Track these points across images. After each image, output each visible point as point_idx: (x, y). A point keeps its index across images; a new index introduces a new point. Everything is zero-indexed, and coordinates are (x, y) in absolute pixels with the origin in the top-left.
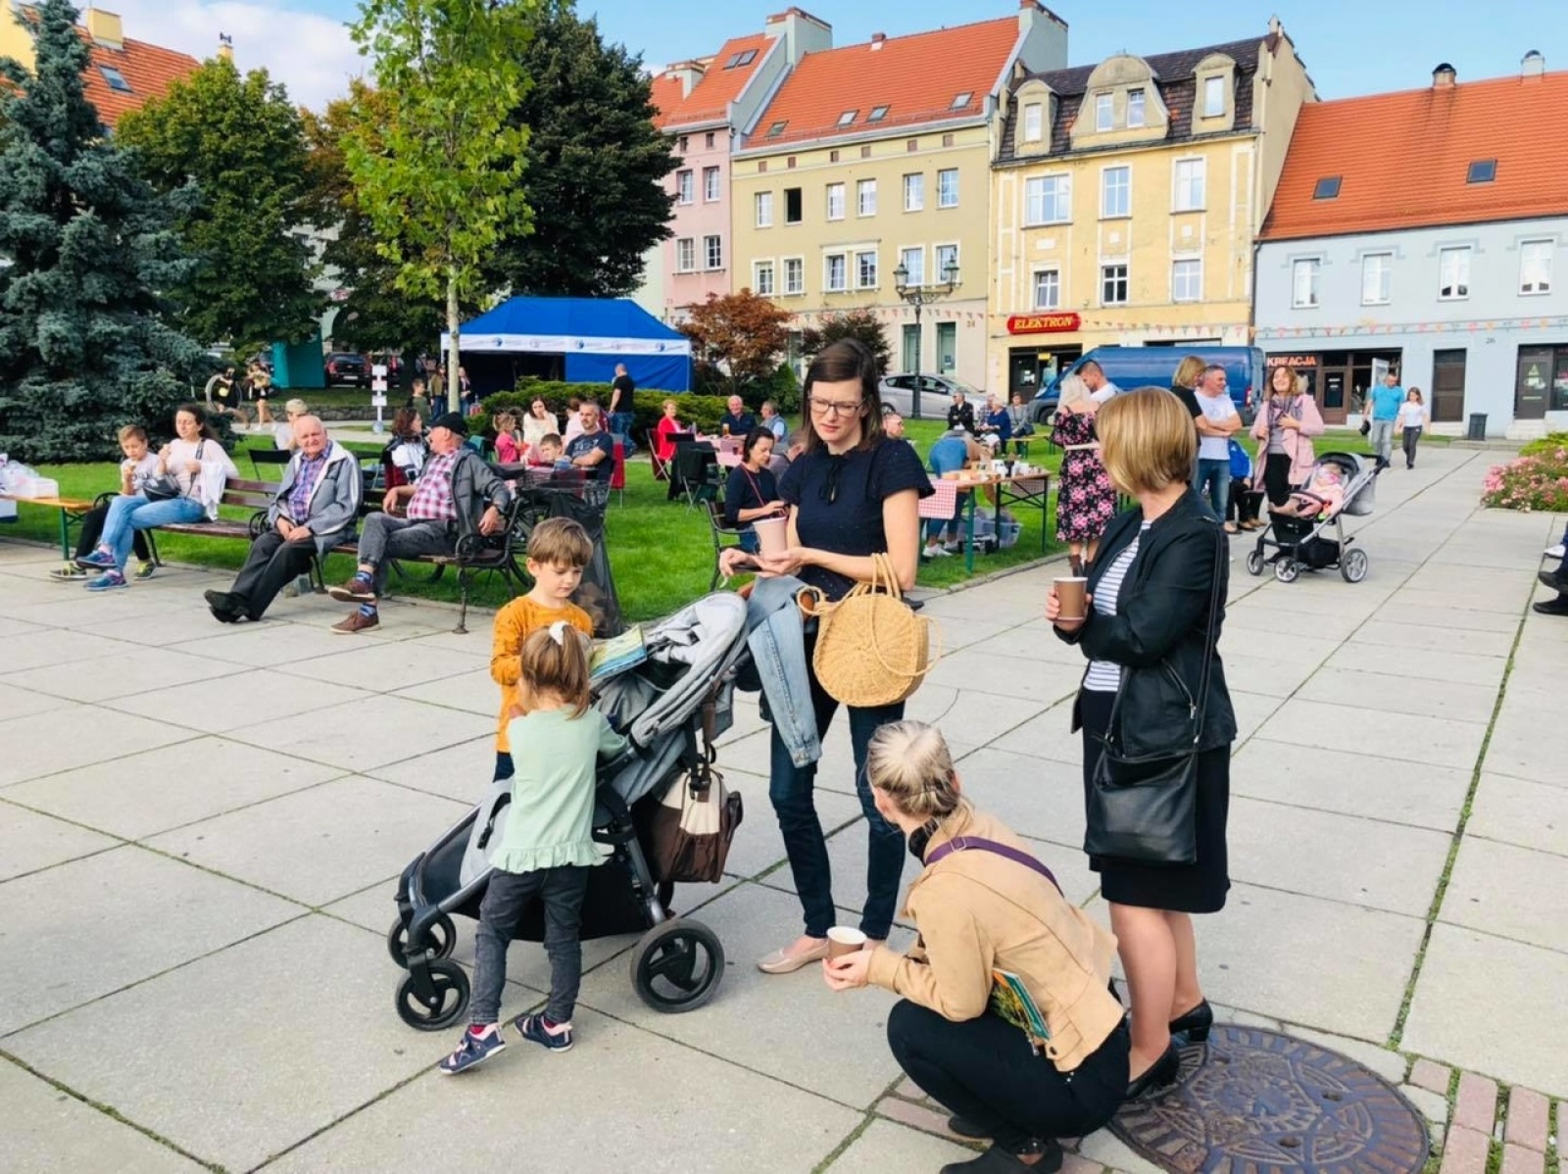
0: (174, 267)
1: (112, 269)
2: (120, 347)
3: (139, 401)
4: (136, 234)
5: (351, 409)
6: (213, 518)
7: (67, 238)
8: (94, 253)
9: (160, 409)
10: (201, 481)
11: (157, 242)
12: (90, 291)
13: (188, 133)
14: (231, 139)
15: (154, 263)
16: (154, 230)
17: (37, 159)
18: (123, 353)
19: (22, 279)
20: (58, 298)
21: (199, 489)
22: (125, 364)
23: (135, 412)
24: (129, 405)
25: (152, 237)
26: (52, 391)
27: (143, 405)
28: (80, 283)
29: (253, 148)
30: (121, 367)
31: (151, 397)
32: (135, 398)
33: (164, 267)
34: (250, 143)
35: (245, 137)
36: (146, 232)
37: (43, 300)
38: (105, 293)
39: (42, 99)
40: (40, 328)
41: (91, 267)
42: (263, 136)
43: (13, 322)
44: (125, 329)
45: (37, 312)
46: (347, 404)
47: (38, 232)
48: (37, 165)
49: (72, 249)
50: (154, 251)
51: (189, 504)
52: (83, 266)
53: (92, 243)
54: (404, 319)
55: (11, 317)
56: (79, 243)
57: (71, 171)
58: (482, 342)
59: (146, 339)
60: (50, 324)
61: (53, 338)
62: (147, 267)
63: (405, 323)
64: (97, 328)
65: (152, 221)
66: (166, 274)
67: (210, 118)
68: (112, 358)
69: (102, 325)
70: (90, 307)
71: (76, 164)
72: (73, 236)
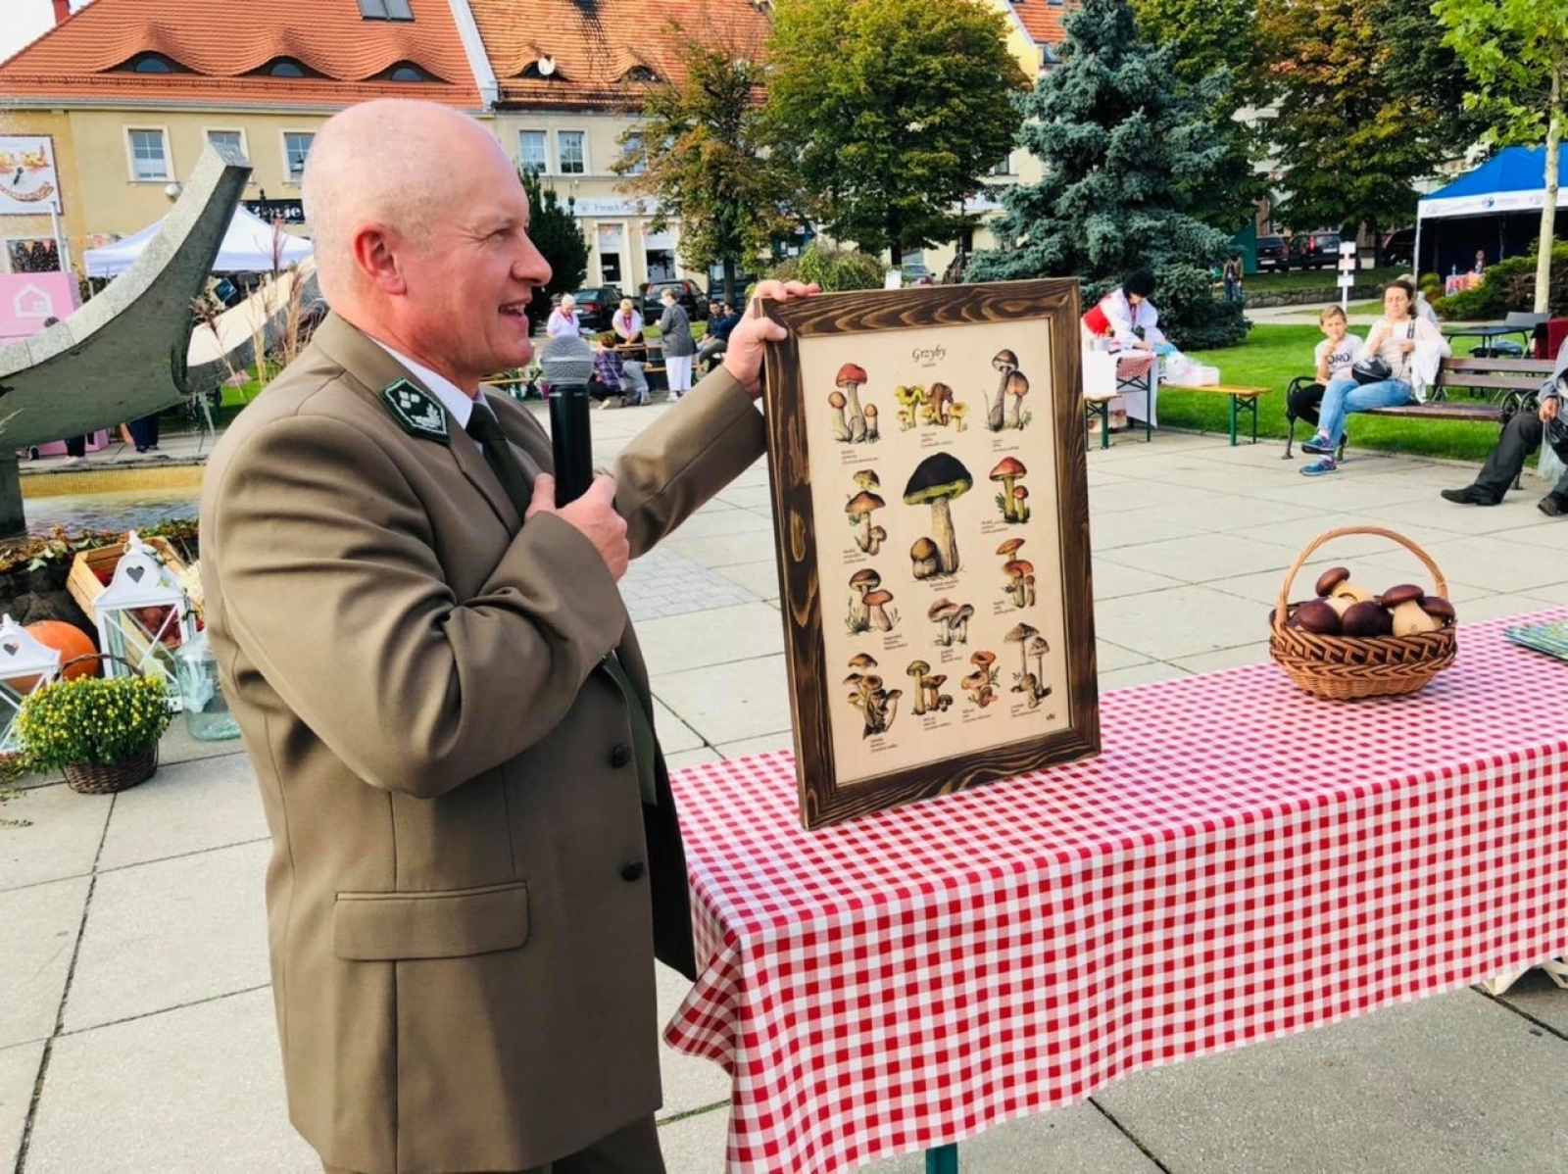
0: (1207, 156)
1: (1148, 167)
2: (1153, 242)
3: (1171, 293)
4: (1168, 129)
5: (1291, 293)
6: (1422, 401)
7: (1115, 141)
8: (1136, 152)
9: (1189, 300)
10: (1413, 360)
11: (1191, 134)
12: (1129, 191)
13: (1149, 29)
14: (1189, 27)
15: (1186, 155)
16: (1186, 121)
17: (1093, 68)
18: (1156, 248)
19: (1077, 185)
20: (1103, 200)
21: (1411, 370)
22: (1158, 258)
23: (1165, 304)
24: (1161, 298)
25: (1187, 129)
26: (1096, 289)
27: (1174, 298)
28: (1121, 183)
29: (1207, 32)
30: (1154, 261)
31: (1182, 290)
32: (1167, 291)
33: (1197, 158)
34: (1207, 27)
35: (1202, 22)
36: (1178, 125)
37: (1092, 203)
38: (1142, 191)
39: (1096, 9)
40: (1089, 232)
41: (1131, 167)
42: (1220, 18)
43: (1064, 227)
44: (1159, 224)
45: (1085, 216)
46: (1285, 289)
47: (1089, 139)
48: (1094, 74)
49: (1119, 151)
50: (1187, 143)
51: (1401, 386)
52: (1125, 166)
53: (1137, 142)
54: (1349, 192)
55: (1062, 223)
56: (1126, 145)
57: (1121, 74)
58: (1468, 205)
59: (1174, 232)
60: (1098, 227)
61: (1105, 238)
62: (1179, 160)
63: (1351, 196)
64: (1136, 225)
65: (1184, 113)
66: (1199, 164)
67: (1170, 11)
68: (1147, 253)
69: (1139, 222)
70: (1130, 205)
71: (1126, 67)
72: (1121, 139)
